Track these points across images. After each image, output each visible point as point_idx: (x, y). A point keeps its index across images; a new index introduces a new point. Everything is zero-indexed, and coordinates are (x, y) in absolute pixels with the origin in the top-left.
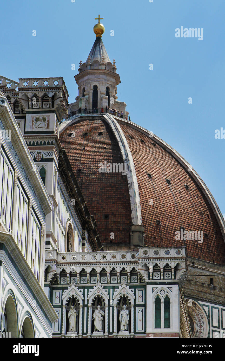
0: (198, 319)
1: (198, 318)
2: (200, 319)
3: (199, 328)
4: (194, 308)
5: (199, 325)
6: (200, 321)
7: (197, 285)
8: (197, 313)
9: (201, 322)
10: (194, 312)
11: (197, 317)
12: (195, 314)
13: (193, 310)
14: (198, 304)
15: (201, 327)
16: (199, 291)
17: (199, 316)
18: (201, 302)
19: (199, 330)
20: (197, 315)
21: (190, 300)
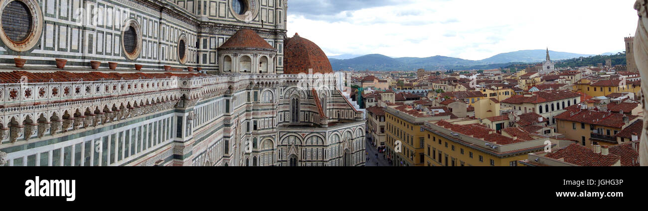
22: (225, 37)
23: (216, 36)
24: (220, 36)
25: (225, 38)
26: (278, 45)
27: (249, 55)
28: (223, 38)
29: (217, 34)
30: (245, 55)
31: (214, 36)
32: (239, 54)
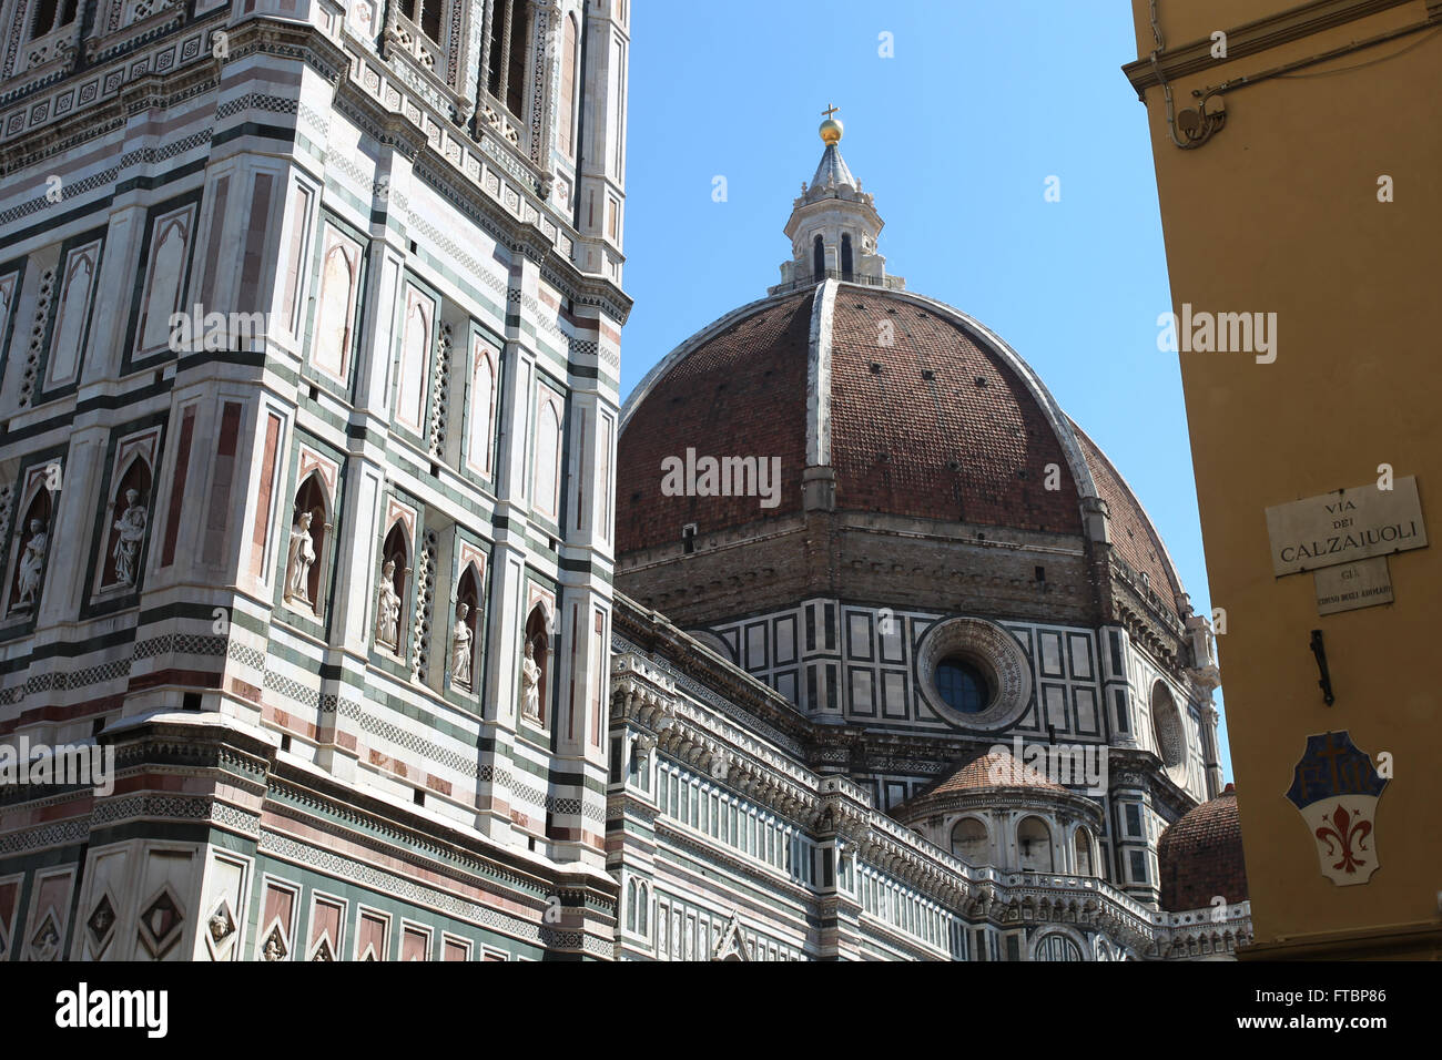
0: (1004, 664)
1: (1005, 660)
2: (1010, 661)
3: (1010, 684)
4: (989, 639)
5: (1009, 677)
6: (1009, 666)
7: (996, 585)
8: (999, 648)
9: (1013, 669)
10: (992, 649)
11: (1001, 659)
12: (996, 653)
13: (988, 643)
14: (996, 627)
15: (1013, 680)
16: (1002, 599)
17: (1005, 655)
18: (1005, 623)
19: (1009, 689)
20: (1001, 654)
21: (972, 619)
22: (910, 780)
23: (880, 777)
24: (891, 778)
25: (910, 786)
26: (1122, 807)
27: (979, 814)
28: (904, 784)
29: (880, 772)
30: (966, 814)
31: (871, 776)
32: (946, 816)
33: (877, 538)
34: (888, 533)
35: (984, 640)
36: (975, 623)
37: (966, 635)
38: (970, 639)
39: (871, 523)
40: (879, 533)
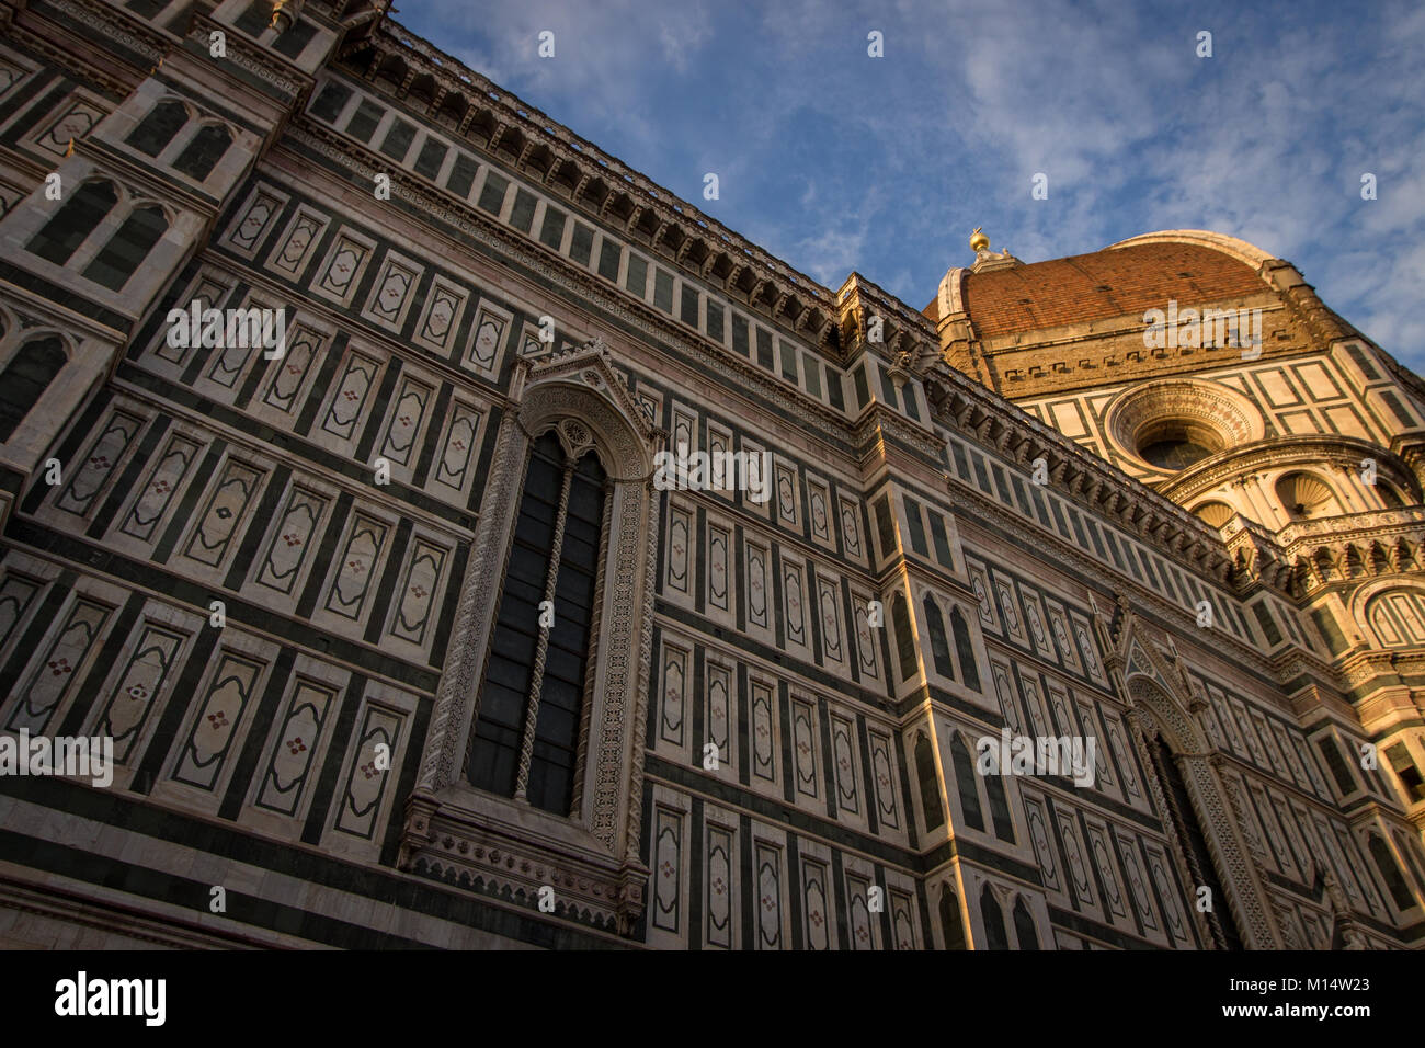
0: (1221, 417)
1: (1221, 411)
2: (1227, 409)
3: (1235, 431)
4: (1191, 398)
5: (1232, 426)
6: (1228, 416)
8: (1210, 402)
9: (1234, 415)
10: (1200, 407)
11: (1215, 414)
12: (1207, 409)
13: (1193, 402)
14: (1199, 383)
15: (1238, 426)
17: (1220, 406)
18: (1206, 376)
20: (1214, 407)
21: (1162, 382)
33: (1030, 353)
34: (1040, 346)
35: (1187, 402)
36: (1166, 385)
37: (1161, 402)
38: (1168, 406)
39: (1019, 341)
40: (1031, 348)
